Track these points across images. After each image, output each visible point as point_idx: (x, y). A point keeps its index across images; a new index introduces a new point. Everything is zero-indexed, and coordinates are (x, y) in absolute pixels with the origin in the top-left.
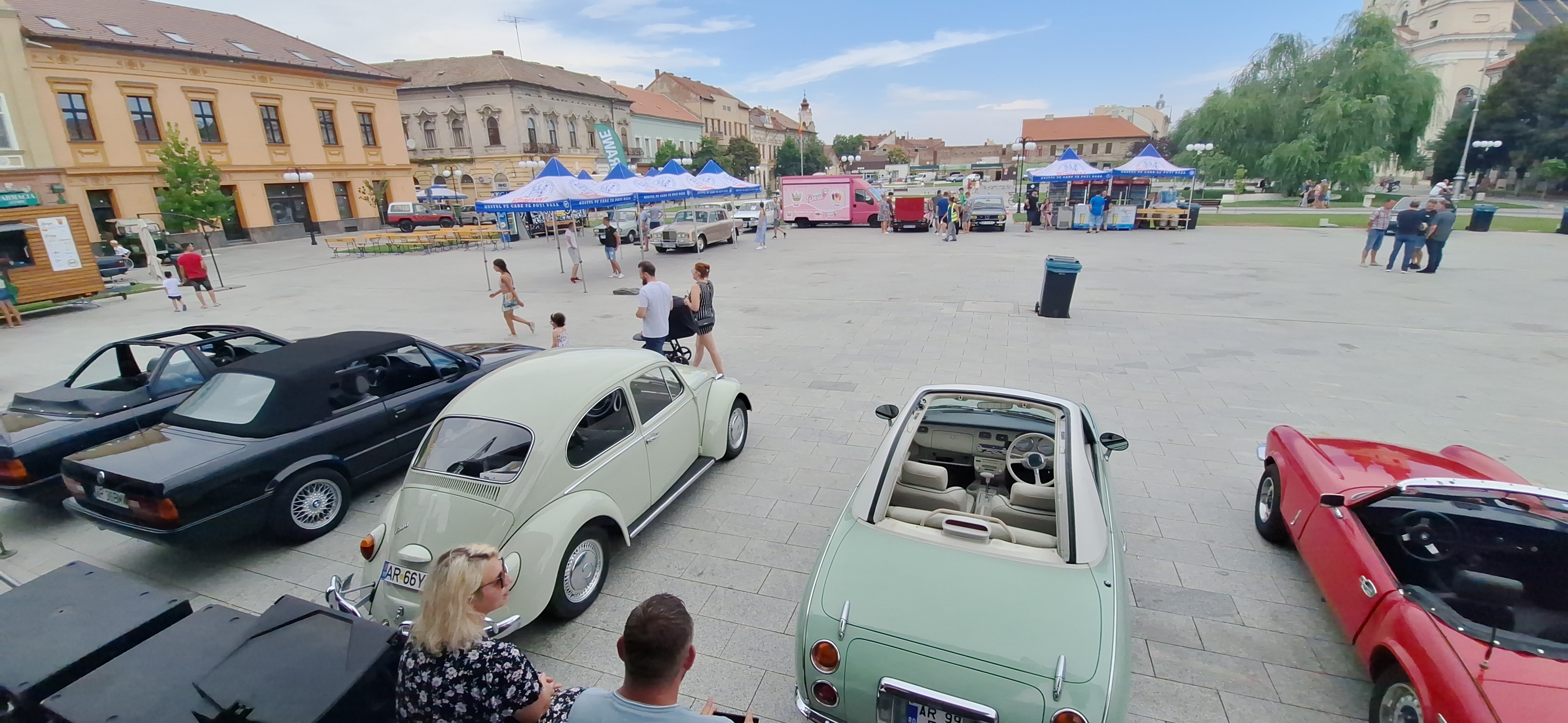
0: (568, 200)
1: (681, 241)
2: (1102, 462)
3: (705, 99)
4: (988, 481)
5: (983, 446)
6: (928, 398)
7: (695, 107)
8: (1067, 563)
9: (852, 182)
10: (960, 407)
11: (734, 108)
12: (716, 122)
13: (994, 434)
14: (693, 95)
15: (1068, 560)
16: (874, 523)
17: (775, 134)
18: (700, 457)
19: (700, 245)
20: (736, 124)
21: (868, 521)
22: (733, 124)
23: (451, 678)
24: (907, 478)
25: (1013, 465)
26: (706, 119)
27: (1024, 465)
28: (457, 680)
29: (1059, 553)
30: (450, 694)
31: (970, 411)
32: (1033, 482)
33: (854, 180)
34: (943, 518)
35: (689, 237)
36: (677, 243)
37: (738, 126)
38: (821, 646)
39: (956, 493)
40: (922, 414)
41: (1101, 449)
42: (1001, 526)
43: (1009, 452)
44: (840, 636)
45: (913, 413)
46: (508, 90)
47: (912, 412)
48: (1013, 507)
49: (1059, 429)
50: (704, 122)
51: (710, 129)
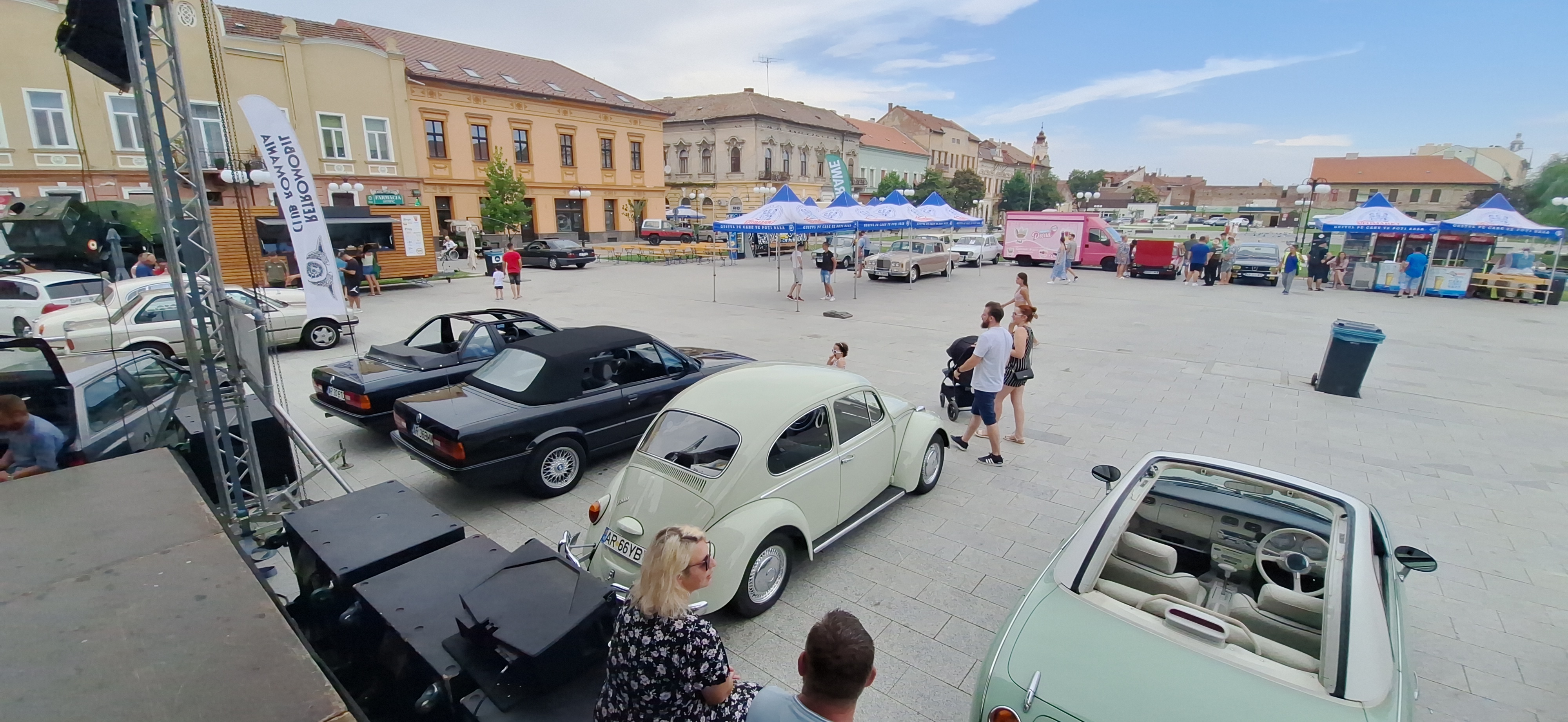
0: (794, 224)
1: (894, 270)
2: (1395, 581)
3: (935, 132)
4: (1227, 575)
5: (1226, 532)
6: (1161, 465)
7: (925, 140)
8: (1331, 694)
9: (1087, 220)
10: (1200, 483)
11: (964, 141)
12: (943, 155)
13: (1242, 521)
14: (924, 129)
15: (1333, 692)
16: (1079, 593)
17: (1004, 168)
18: (890, 486)
19: (913, 275)
20: (963, 156)
21: (1072, 589)
22: (960, 157)
23: (658, 640)
24: (1123, 551)
25: (1264, 562)
26: (933, 151)
27: (1280, 564)
28: (662, 643)
29: (1321, 680)
30: (655, 654)
31: (1213, 489)
32: (1291, 586)
33: (1090, 218)
34: (1167, 605)
35: (902, 266)
36: (890, 272)
37: (966, 159)
38: (1001, 713)
39: (1186, 581)
40: (1151, 482)
41: (1394, 565)
42: (1242, 631)
43: (1261, 547)
44: (1025, 708)
45: (1140, 479)
46: (753, 123)
47: (1138, 478)
48: (1261, 612)
49: (1338, 530)
50: (931, 154)
51: (936, 162)
